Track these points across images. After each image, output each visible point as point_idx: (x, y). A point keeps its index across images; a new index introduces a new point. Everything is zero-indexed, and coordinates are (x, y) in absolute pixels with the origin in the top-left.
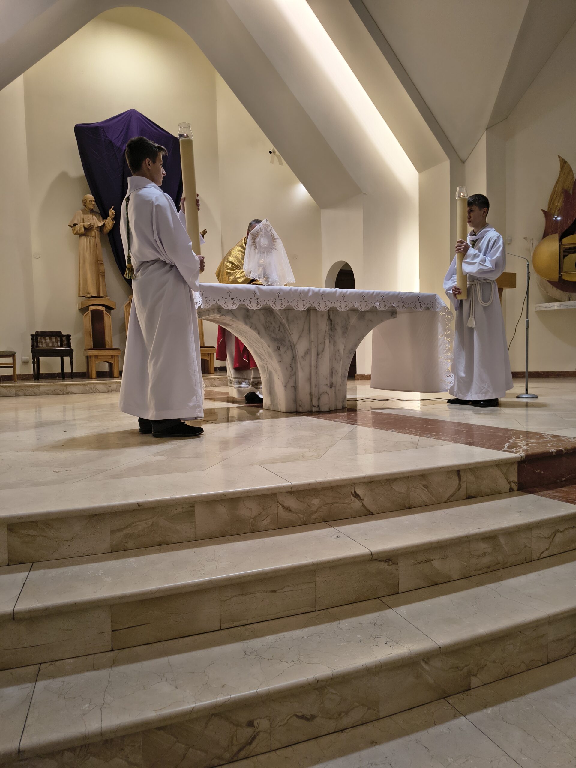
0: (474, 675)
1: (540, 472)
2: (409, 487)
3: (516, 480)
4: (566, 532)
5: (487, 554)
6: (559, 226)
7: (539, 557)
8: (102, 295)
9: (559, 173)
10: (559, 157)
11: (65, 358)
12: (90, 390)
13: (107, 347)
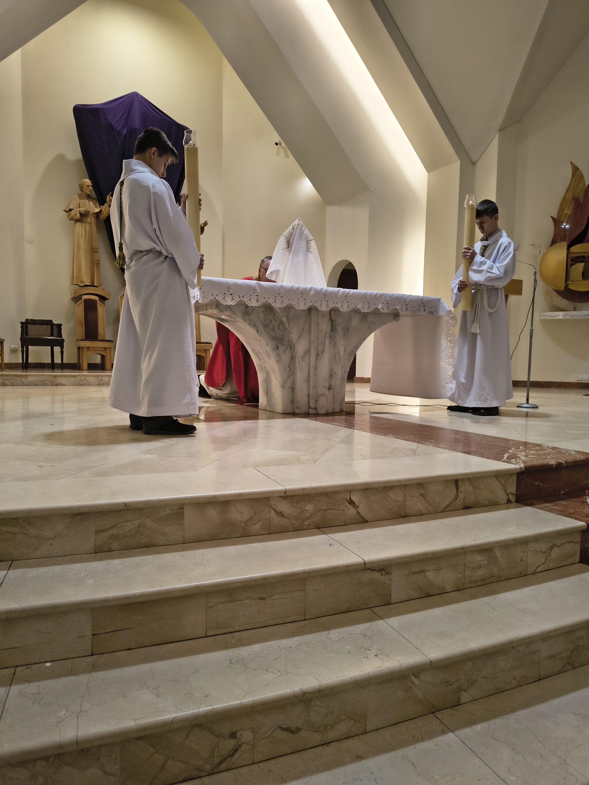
0: (464, 691)
1: (539, 485)
2: (405, 496)
3: (514, 491)
4: (563, 546)
5: (482, 567)
6: (567, 234)
7: (534, 572)
8: (96, 284)
9: (570, 180)
10: (572, 163)
11: (55, 348)
12: (80, 382)
13: (100, 338)
